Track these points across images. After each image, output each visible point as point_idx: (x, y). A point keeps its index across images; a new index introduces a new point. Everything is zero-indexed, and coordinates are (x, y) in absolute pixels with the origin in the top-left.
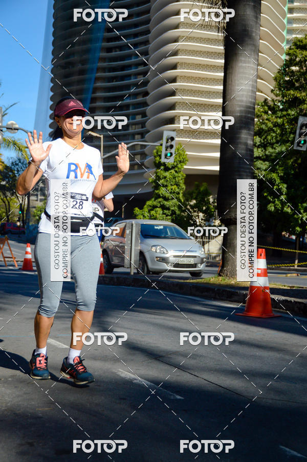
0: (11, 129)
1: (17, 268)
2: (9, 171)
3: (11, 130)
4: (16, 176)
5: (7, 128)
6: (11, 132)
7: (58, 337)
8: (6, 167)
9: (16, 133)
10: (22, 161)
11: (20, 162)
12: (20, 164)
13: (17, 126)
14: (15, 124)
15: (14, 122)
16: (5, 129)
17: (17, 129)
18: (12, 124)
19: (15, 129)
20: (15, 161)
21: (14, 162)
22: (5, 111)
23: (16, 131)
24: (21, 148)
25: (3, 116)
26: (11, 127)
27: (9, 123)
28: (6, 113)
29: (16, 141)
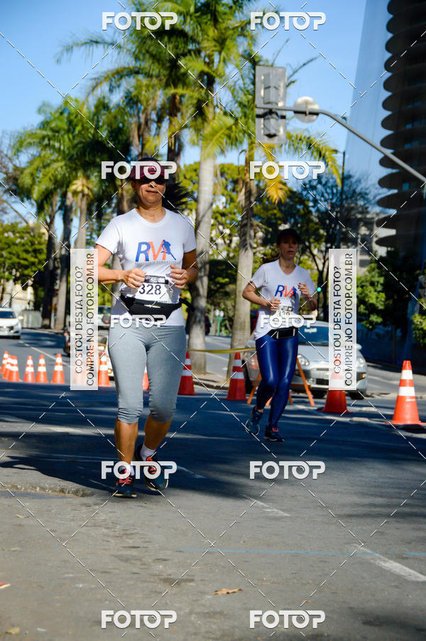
0: (304, 113)
1: (314, 407)
2: (296, 203)
3: (303, 116)
4: (310, 212)
5: (296, 112)
6: (303, 121)
8: (292, 195)
9: (313, 121)
10: (324, 181)
11: (320, 182)
12: (319, 186)
13: (316, 107)
14: (311, 104)
15: (310, 99)
16: (292, 113)
17: (317, 114)
18: (307, 103)
19: (312, 113)
20: (310, 181)
21: (307, 182)
22: (291, 76)
23: (315, 117)
24: (323, 152)
25: (288, 86)
26: (303, 110)
27: (300, 100)
28: (292, 79)
29: (312, 138)
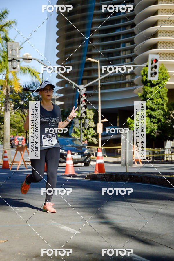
0: (27, 59)
2: (26, 93)
3: (26, 60)
4: (31, 96)
5: (23, 59)
6: (26, 62)
7: (70, 225)
9: (30, 62)
11: (34, 85)
12: (34, 87)
13: (31, 57)
14: (29, 56)
15: (29, 54)
16: (22, 59)
17: (31, 59)
18: (27, 55)
19: (29, 59)
20: (31, 85)
21: (29, 85)
22: (21, 45)
23: (31, 60)
24: (34, 73)
25: (20, 49)
26: (26, 58)
27: (25, 54)
28: (22, 47)
29: (30, 68)
